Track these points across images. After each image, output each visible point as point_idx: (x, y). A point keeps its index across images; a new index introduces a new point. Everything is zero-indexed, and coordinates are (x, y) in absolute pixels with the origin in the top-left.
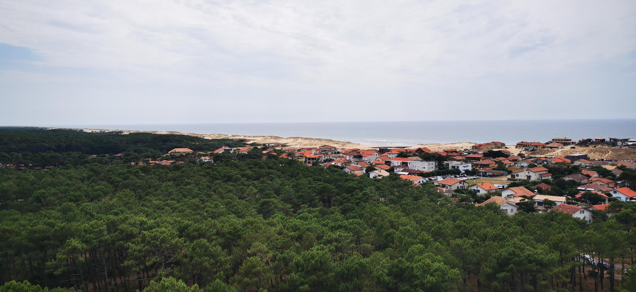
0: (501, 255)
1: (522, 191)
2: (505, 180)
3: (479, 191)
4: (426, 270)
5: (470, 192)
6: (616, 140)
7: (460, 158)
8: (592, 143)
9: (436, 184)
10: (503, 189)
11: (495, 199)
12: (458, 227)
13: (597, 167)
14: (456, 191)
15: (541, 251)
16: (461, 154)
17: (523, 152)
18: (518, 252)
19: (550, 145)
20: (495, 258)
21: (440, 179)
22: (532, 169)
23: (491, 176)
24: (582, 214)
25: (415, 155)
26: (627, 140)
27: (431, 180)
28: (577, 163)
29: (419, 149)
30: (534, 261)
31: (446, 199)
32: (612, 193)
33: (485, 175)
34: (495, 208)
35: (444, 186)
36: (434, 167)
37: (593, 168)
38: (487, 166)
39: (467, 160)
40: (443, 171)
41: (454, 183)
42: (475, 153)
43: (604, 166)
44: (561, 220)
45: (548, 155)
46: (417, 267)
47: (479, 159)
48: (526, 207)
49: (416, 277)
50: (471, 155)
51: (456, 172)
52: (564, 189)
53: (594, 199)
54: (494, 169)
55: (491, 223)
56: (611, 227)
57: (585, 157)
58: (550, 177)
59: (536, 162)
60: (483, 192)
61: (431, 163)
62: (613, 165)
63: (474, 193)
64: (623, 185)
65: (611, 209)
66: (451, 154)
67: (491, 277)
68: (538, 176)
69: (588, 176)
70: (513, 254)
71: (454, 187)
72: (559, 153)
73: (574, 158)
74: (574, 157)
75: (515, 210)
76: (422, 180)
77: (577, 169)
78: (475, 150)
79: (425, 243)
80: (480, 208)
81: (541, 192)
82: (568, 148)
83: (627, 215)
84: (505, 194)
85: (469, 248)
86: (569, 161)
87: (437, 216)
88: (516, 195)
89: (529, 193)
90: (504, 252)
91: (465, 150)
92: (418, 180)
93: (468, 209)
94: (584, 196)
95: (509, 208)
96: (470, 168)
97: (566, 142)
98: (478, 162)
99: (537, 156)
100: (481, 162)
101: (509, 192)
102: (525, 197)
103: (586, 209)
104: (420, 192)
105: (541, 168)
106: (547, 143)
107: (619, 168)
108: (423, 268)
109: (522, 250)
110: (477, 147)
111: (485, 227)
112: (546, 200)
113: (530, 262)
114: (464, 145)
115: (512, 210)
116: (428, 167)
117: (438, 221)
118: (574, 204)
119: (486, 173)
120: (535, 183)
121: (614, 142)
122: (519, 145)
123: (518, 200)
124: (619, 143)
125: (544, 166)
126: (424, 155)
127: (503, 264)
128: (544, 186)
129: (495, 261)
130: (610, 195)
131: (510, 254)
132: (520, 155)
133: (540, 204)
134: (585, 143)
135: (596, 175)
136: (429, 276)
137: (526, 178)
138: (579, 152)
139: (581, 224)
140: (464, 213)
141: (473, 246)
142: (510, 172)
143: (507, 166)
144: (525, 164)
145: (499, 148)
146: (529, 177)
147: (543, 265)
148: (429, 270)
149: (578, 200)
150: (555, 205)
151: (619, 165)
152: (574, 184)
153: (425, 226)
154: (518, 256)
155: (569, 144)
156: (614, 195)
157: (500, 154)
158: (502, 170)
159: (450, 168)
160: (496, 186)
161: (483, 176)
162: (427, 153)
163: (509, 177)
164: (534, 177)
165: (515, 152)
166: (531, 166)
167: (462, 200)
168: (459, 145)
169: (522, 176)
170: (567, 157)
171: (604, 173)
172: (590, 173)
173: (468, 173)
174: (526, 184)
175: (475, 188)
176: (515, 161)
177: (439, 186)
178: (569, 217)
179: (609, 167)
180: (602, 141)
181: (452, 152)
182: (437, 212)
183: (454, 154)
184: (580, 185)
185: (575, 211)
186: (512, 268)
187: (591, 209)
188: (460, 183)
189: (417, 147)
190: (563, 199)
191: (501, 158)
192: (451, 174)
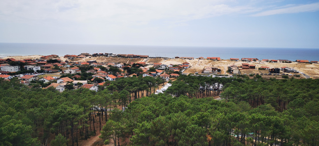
0: (54, 113)
1: (67, 79)
2: (59, 74)
3: (45, 81)
4: (11, 130)
5: (40, 82)
6: (107, 54)
7: (34, 64)
8: (98, 55)
9: (19, 79)
10: (58, 79)
11: (53, 85)
12: (32, 102)
13: (100, 66)
14: (31, 82)
15: (75, 108)
16: (34, 61)
17: (68, 60)
18: (63, 110)
19: (80, 56)
20: (51, 115)
21: (22, 76)
22: (72, 68)
23: (51, 73)
24: (94, 88)
25: (5, 63)
26: (111, 54)
27: (16, 77)
28: (92, 65)
29: (8, 59)
30: (71, 114)
31: (25, 87)
32: (106, 77)
33: (48, 72)
34: (53, 89)
35: (24, 80)
36: (18, 69)
37: (98, 67)
38: (49, 67)
39: (38, 65)
40: (23, 71)
41: (30, 77)
42: (42, 61)
43: (103, 66)
44: (85, 92)
45: (79, 61)
46: (5, 129)
47: (44, 64)
48: (69, 87)
49: (4, 135)
50: (40, 62)
51: (31, 71)
52: (86, 77)
53: (99, 81)
54: (53, 69)
55: (51, 97)
56: (105, 93)
57: (95, 62)
58: (80, 72)
59: (74, 64)
60: (47, 81)
61: (15, 67)
62: (106, 65)
63: (42, 83)
64: (110, 74)
65: (106, 84)
66: (28, 62)
67: (49, 126)
68: (75, 72)
69: (97, 70)
70: (61, 112)
71: (30, 80)
72: (84, 60)
73: (91, 62)
74: (90, 62)
75: (64, 89)
76: (10, 77)
77: (92, 68)
78: (42, 59)
79: (11, 114)
80: (45, 90)
81: (76, 79)
82: (88, 58)
83: (112, 86)
84: (58, 81)
85: (37, 112)
86: (88, 64)
87: (19, 97)
88: (65, 81)
89: (70, 80)
90: (56, 112)
91: (37, 59)
92: (7, 78)
93: (38, 91)
94: (95, 80)
95: (61, 88)
96: (39, 69)
97: (87, 55)
98: (44, 66)
99: (74, 62)
100: (46, 65)
101: (60, 80)
102: (68, 82)
103: (95, 85)
104: (8, 84)
105: (76, 67)
106: (79, 56)
107: (109, 66)
108: (9, 129)
109: (65, 109)
110: (44, 58)
111: (47, 100)
112: (78, 83)
113: (69, 114)
114: (36, 56)
115: (62, 89)
116: (14, 69)
117: (19, 100)
118: (90, 83)
119: (48, 71)
120: (73, 75)
121: (106, 55)
122: (66, 57)
123: (65, 84)
124: (109, 55)
125: (78, 66)
126: (11, 62)
127: (56, 118)
128: (77, 76)
129: (52, 117)
130: (105, 78)
131: (59, 112)
132: (66, 61)
133: (76, 85)
134: (95, 55)
135: (100, 70)
136: (12, 133)
137: (69, 73)
138: (93, 59)
139: (93, 93)
140: (36, 94)
141: (40, 111)
142: (61, 70)
143: (60, 67)
144: (69, 66)
145: (55, 58)
146: (71, 72)
147: (75, 114)
148: (13, 129)
149: (92, 82)
150: (83, 84)
151: (109, 65)
152: (91, 74)
153: (11, 104)
154: (64, 112)
155: (88, 56)
156: (107, 78)
157: (56, 61)
158: (57, 69)
159: (28, 69)
160: (54, 77)
161: (47, 73)
162: (13, 62)
163: (61, 72)
164: (73, 72)
165: (63, 60)
166: (72, 67)
167: (35, 87)
168: (33, 57)
169: (67, 72)
170: (88, 62)
171: (103, 69)
172: (97, 69)
173: (38, 71)
174: (69, 76)
175: (42, 79)
176: (64, 64)
177: (21, 80)
178: (88, 90)
179: (105, 66)
180: (102, 55)
181: (29, 60)
182: (19, 95)
183: (30, 61)
184: (93, 74)
185: (91, 87)
186: (60, 118)
187: (98, 85)
188: (34, 77)
189: (6, 58)
190: (86, 82)
191: (56, 63)
192: (29, 73)
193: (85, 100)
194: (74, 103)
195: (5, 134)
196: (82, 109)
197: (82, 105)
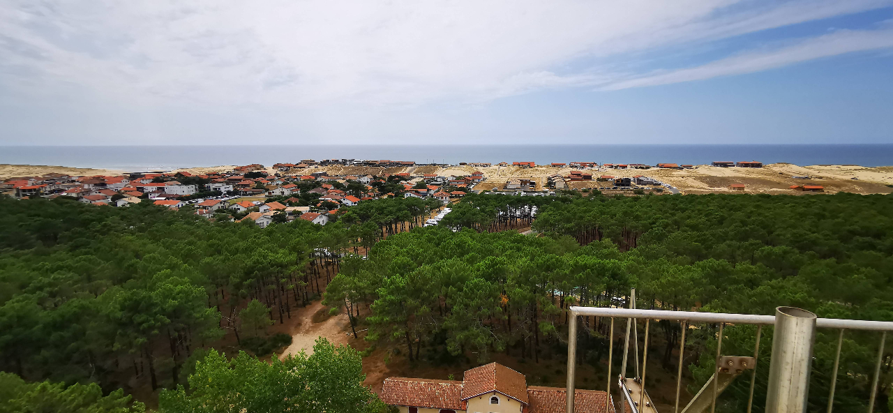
0: (246, 265)
1: (276, 205)
2: (263, 197)
3: (239, 209)
4: (168, 295)
5: (231, 211)
6: (346, 161)
7: (222, 180)
8: (330, 163)
9: (196, 206)
10: (261, 205)
11: (253, 215)
12: (211, 246)
13: (332, 182)
14: (217, 211)
15: (282, 256)
16: (223, 176)
17: (278, 172)
18: (261, 259)
19: (299, 166)
20: (242, 268)
21: (201, 201)
22: (285, 186)
23: (251, 195)
24: (321, 220)
25: (173, 180)
26: (353, 160)
27: (190, 202)
28: (319, 179)
29: (178, 173)
30: (275, 265)
31: (204, 221)
32: (342, 200)
33: (245, 194)
34: (251, 224)
35: (205, 208)
36: (194, 190)
37: (329, 182)
38: (248, 185)
39: (229, 182)
40: (204, 193)
41: (215, 204)
42: (237, 175)
43: (338, 181)
44: (302, 226)
45: (298, 174)
46: (157, 294)
47: (240, 180)
48: (279, 218)
49: (155, 305)
50: (234, 177)
51: (217, 193)
52: (309, 200)
53: (330, 206)
54: (254, 188)
55: (244, 237)
56: (336, 227)
57: (325, 174)
58: (299, 192)
59: (288, 179)
60: (242, 210)
61: (190, 186)
62: (343, 179)
63: (234, 213)
64: (350, 194)
65: (340, 212)
66: (213, 177)
67: (238, 287)
68: (290, 192)
69: (327, 189)
70: (257, 262)
71: (215, 208)
72: (307, 171)
73: (317, 176)
74: (317, 174)
75: (270, 222)
76: (180, 203)
77: (318, 184)
78: (236, 172)
79: (173, 267)
80: (237, 224)
81: (291, 205)
82: (313, 167)
83: (349, 216)
84: (262, 209)
85: (218, 264)
86: (314, 178)
87: (192, 238)
88: (270, 210)
89: (281, 206)
90: (249, 263)
91: (228, 173)
92: (175, 205)
93: (224, 227)
94: (323, 205)
95: (265, 221)
96: (231, 189)
97: (311, 163)
98: (240, 183)
99: (290, 175)
100: (242, 182)
101: (265, 207)
102: (278, 210)
103: (324, 214)
104: (174, 216)
105: (292, 185)
106: (297, 164)
107: (347, 181)
108: (163, 293)
109: (265, 257)
110: (241, 169)
111: (238, 241)
112: (295, 211)
113: (272, 266)
114: (227, 167)
115: (267, 222)
116: (188, 190)
117: (190, 243)
118: (315, 211)
119: (246, 192)
120: (286, 198)
121: (344, 162)
122: (275, 166)
123: (272, 213)
124: (348, 163)
125: (295, 183)
126: (183, 179)
127: (248, 273)
128: (293, 200)
129: (242, 271)
130: (341, 202)
131: (254, 263)
132: (276, 175)
133: (290, 214)
134: (323, 163)
135: (333, 188)
136: (170, 300)
137: (280, 194)
138: (321, 170)
139: (318, 227)
140: (219, 232)
141: (224, 261)
142: (267, 190)
143: (265, 185)
144: (280, 183)
145: (258, 169)
146: (283, 193)
147: (281, 266)
148: (171, 294)
149: (318, 208)
150: (302, 214)
151: (348, 179)
152: (316, 196)
153: (175, 250)
154: (262, 263)
155: (314, 164)
156: (344, 202)
157: (259, 175)
158: (260, 188)
159: (212, 190)
160: (255, 203)
161: (243, 195)
162: (187, 177)
163: (267, 194)
164: (287, 193)
165: (271, 172)
166: (285, 184)
167: (220, 220)
168: (222, 168)
169: (277, 192)
170: (313, 175)
171: (338, 186)
172: (328, 186)
173: (229, 193)
174: (281, 199)
175: (235, 206)
176: (272, 180)
177: (199, 208)
178: (309, 223)
179: (341, 181)
180: (337, 161)
181: (214, 175)
182: (192, 234)
183: (216, 176)
184: (320, 196)
185: (315, 217)
186: (256, 274)
187: (327, 214)
188: (221, 203)
189: (175, 172)
190: (307, 208)
191: (260, 179)
192: (213, 196)
193: (299, 241)
194: (282, 246)
195: (156, 303)
196: (293, 257)
197: (294, 249)
